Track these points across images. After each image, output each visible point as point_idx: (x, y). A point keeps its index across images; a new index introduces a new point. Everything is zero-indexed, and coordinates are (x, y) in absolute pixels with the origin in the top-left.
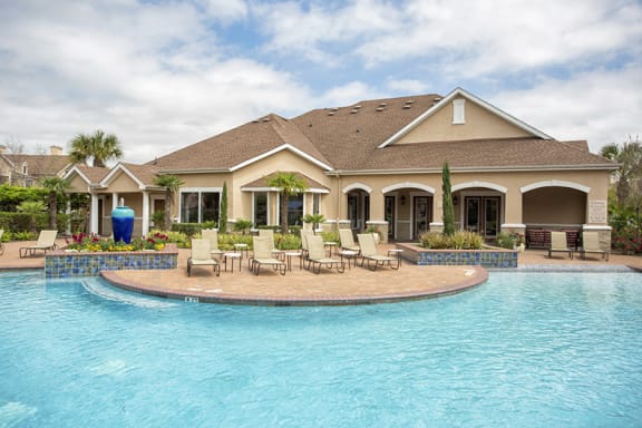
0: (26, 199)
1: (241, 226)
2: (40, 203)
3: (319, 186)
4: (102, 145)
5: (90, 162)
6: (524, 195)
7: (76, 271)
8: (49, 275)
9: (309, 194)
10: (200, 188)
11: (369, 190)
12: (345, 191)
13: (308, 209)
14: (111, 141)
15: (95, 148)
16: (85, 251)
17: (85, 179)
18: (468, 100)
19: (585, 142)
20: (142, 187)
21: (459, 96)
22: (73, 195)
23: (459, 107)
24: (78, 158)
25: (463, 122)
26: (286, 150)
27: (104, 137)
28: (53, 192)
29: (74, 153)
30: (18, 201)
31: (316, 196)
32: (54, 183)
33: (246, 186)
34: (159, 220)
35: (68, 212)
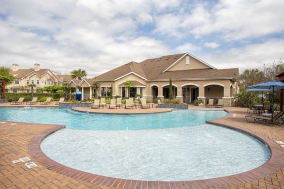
0: (59, 89)
1: (117, 97)
2: (62, 91)
3: (142, 85)
4: (81, 73)
5: (77, 79)
6: (205, 87)
7: (66, 107)
8: (60, 108)
9: (138, 87)
10: (107, 86)
11: (158, 86)
12: (151, 86)
13: (138, 92)
14: (84, 72)
15: (78, 74)
16: (68, 102)
17: (75, 83)
18: (190, 56)
19: (238, 69)
20: (90, 86)
21: (187, 55)
22: (72, 88)
23: (188, 59)
24: (74, 77)
25: (189, 63)
26: (132, 74)
27: (82, 71)
28: (66, 87)
29: (73, 76)
30: (57, 90)
31: (141, 88)
32: (66, 84)
33: (120, 85)
34: (94, 95)
35: (70, 93)
